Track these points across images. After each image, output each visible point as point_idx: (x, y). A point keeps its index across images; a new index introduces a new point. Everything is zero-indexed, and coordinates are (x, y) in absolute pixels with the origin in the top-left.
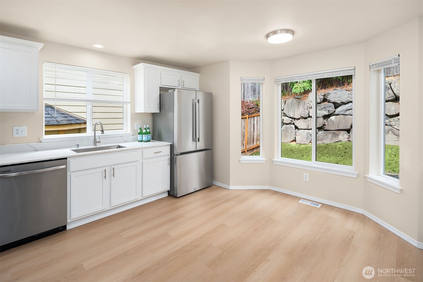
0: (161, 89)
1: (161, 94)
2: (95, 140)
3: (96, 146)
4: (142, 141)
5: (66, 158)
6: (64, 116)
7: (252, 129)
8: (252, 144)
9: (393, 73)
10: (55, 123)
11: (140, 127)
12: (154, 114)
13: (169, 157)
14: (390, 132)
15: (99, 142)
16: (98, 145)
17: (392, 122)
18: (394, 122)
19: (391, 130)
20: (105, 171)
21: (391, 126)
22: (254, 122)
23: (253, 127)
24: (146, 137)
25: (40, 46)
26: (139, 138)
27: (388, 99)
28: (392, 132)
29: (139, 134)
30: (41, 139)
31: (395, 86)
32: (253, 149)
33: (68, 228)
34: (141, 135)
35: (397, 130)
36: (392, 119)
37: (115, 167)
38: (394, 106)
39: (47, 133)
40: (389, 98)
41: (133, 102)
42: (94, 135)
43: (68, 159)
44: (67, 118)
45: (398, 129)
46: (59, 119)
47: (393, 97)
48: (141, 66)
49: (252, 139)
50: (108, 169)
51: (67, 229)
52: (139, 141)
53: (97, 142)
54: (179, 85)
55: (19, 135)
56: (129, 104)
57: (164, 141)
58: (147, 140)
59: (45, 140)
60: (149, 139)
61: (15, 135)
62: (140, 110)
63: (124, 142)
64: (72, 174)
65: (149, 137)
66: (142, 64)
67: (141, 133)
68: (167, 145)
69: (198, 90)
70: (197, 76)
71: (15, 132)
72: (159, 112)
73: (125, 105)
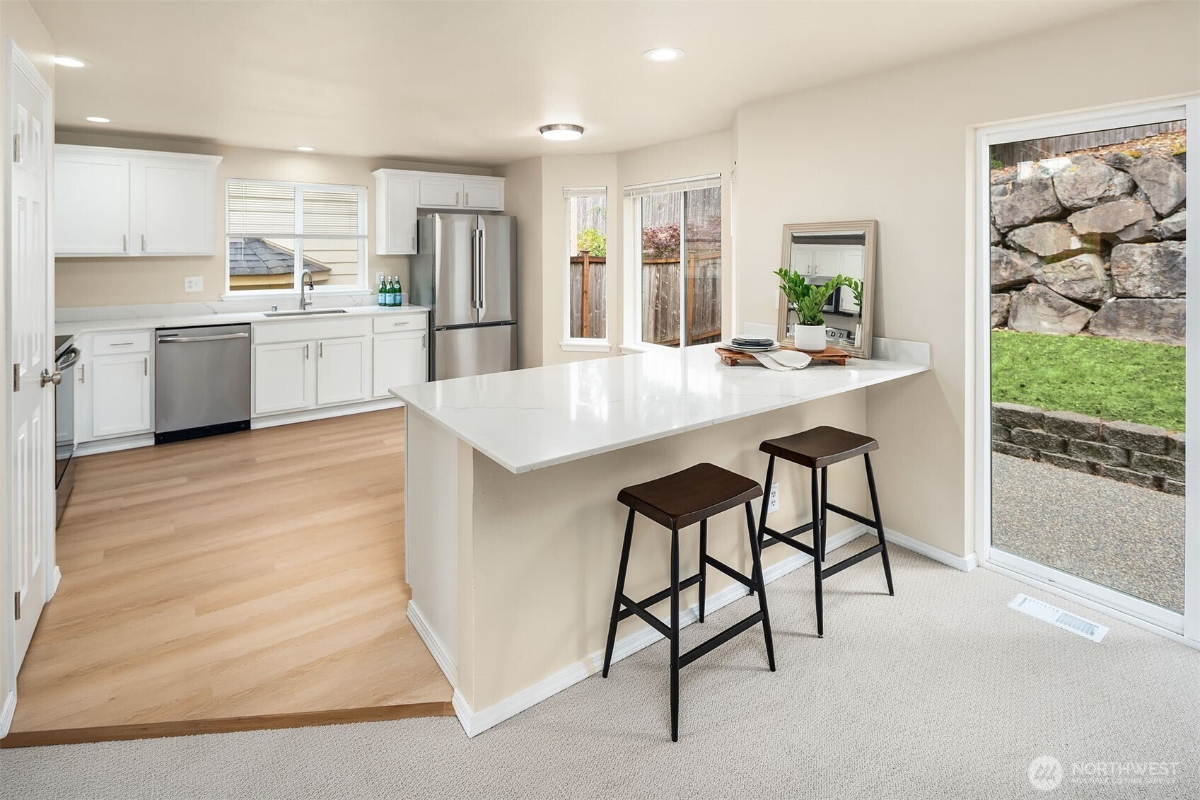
0: (421, 211)
1: (421, 222)
2: (303, 300)
3: (304, 309)
4: (385, 305)
5: (250, 324)
6: (281, 257)
8: (709, 325)
9: (1089, 143)
10: (264, 271)
11: (382, 280)
12: (410, 257)
13: (426, 333)
14: (1041, 300)
15: (311, 304)
16: (308, 309)
17: (1048, 274)
18: (1054, 275)
19: (1044, 294)
20: (307, 347)
21: (1045, 284)
23: (711, 284)
24: (392, 298)
25: (218, 159)
26: (381, 298)
27: (1042, 215)
28: (1046, 300)
29: (381, 292)
30: (222, 296)
31: (1061, 181)
33: (253, 426)
34: (383, 294)
35: (1058, 295)
36: (1047, 268)
37: (324, 342)
38: (1053, 233)
39: (232, 288)
40: (1045, 210)
41: (372, 235)
42: (301, 292)
43: (252, 325)
44: (286, 262)
45: (1059, 292)
46: (270, 264)
47: (1055, 209)
48: (381, 173)
49: (711, 312)
50: (312, 345)
51: (252, 429)
52: (380, 305)
53: (307, 304)
54: (457, 202)
55: (191, 290)
56: (366, 240)
57: (418, 304)
58: (393, 302)
59: (228, 297)
60: (397, 302)
61: (187, 290)
62: (382, 251)
63: (355, 306)
64: (257, 347)
65: (398, 298)
66: (381, 169)
67: (383, 291)
68: (424, 312)
69: (503, 210)
70: (499, 182)
71: (187, 284)
72: (416, 253)
73: (360, 241)
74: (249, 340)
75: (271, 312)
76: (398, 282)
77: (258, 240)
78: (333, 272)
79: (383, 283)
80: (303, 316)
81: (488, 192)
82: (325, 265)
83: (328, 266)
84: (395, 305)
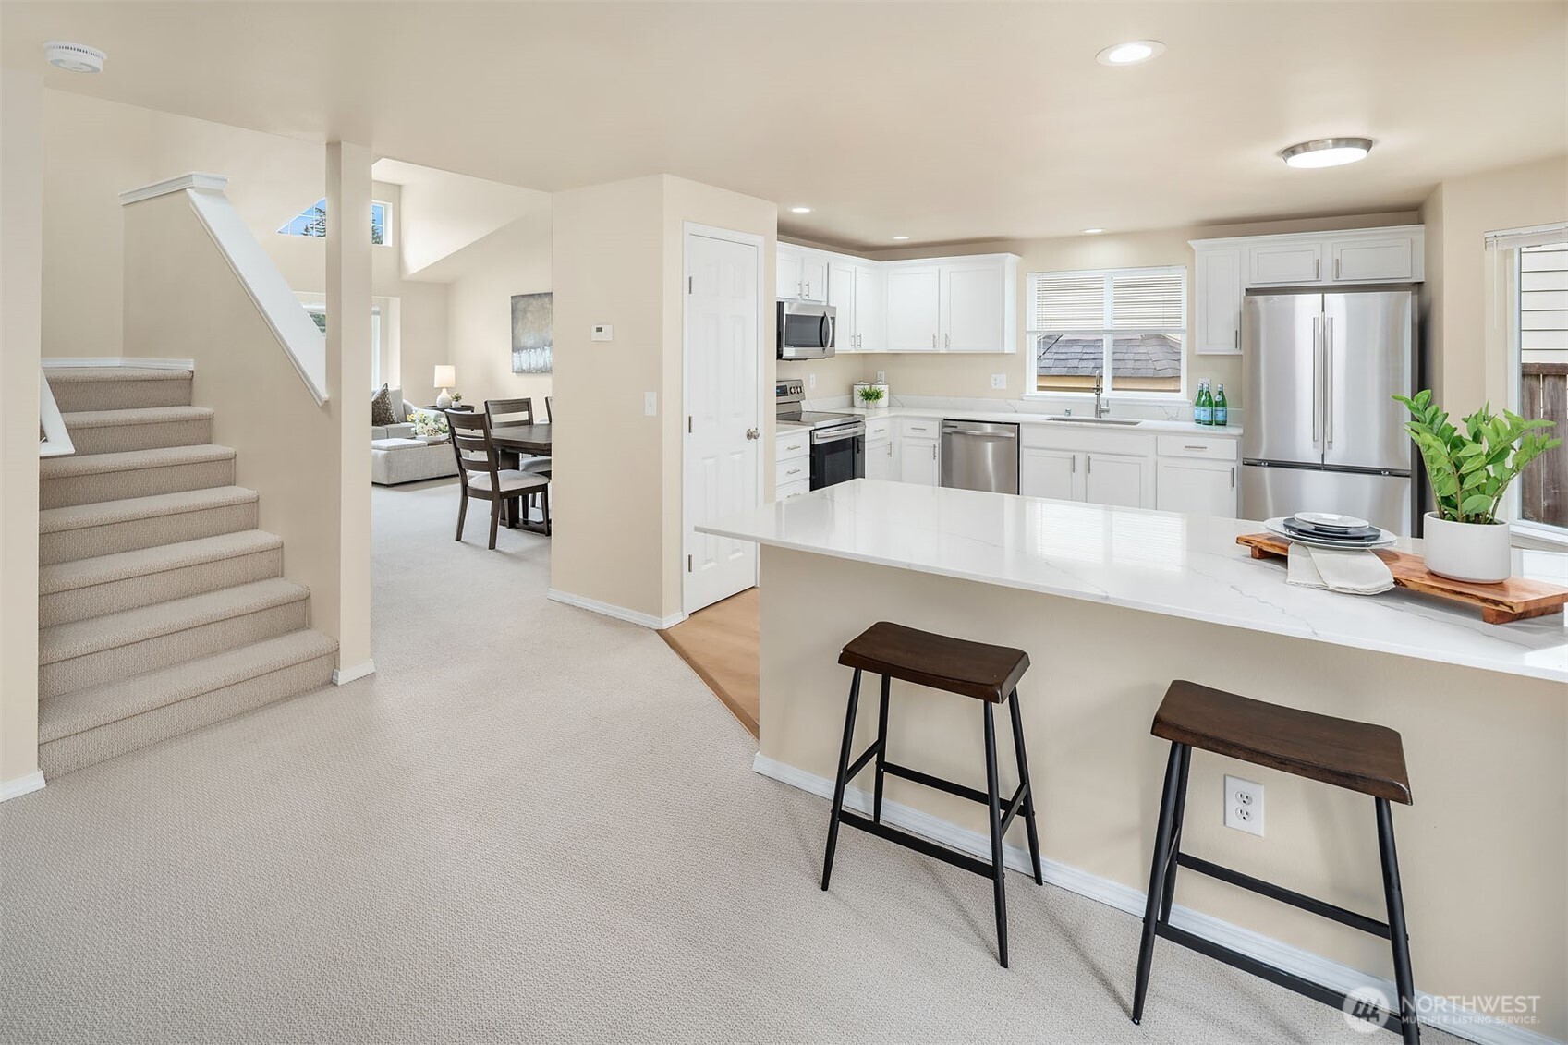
0: (1248, 293)
2: (1098, 406)
3: (1102, 417)
5: (1019, 424)
13: (1236, 465)
20: (1074, 458)
25: (1007, 256)
26: (1196, 412)
30: (1022, 395)
37: (1093, 455)
41: (1191, 328)
50: (1080, 457)
53: (1103, 411)
54: (1318, 275)
55: (997, 387)
59: (1028, 396)
60: (1218, 419)
61: (994, 387)
63: (1168, 420)
65: (1219, 414)
67: (1201, 404)
69: (1422, 279)
70: (1411, 233)
75: (1063, 417)
76: (1221, 393)
77: (1158, 337)
80: (1099, 425)
84: (1218, 423)
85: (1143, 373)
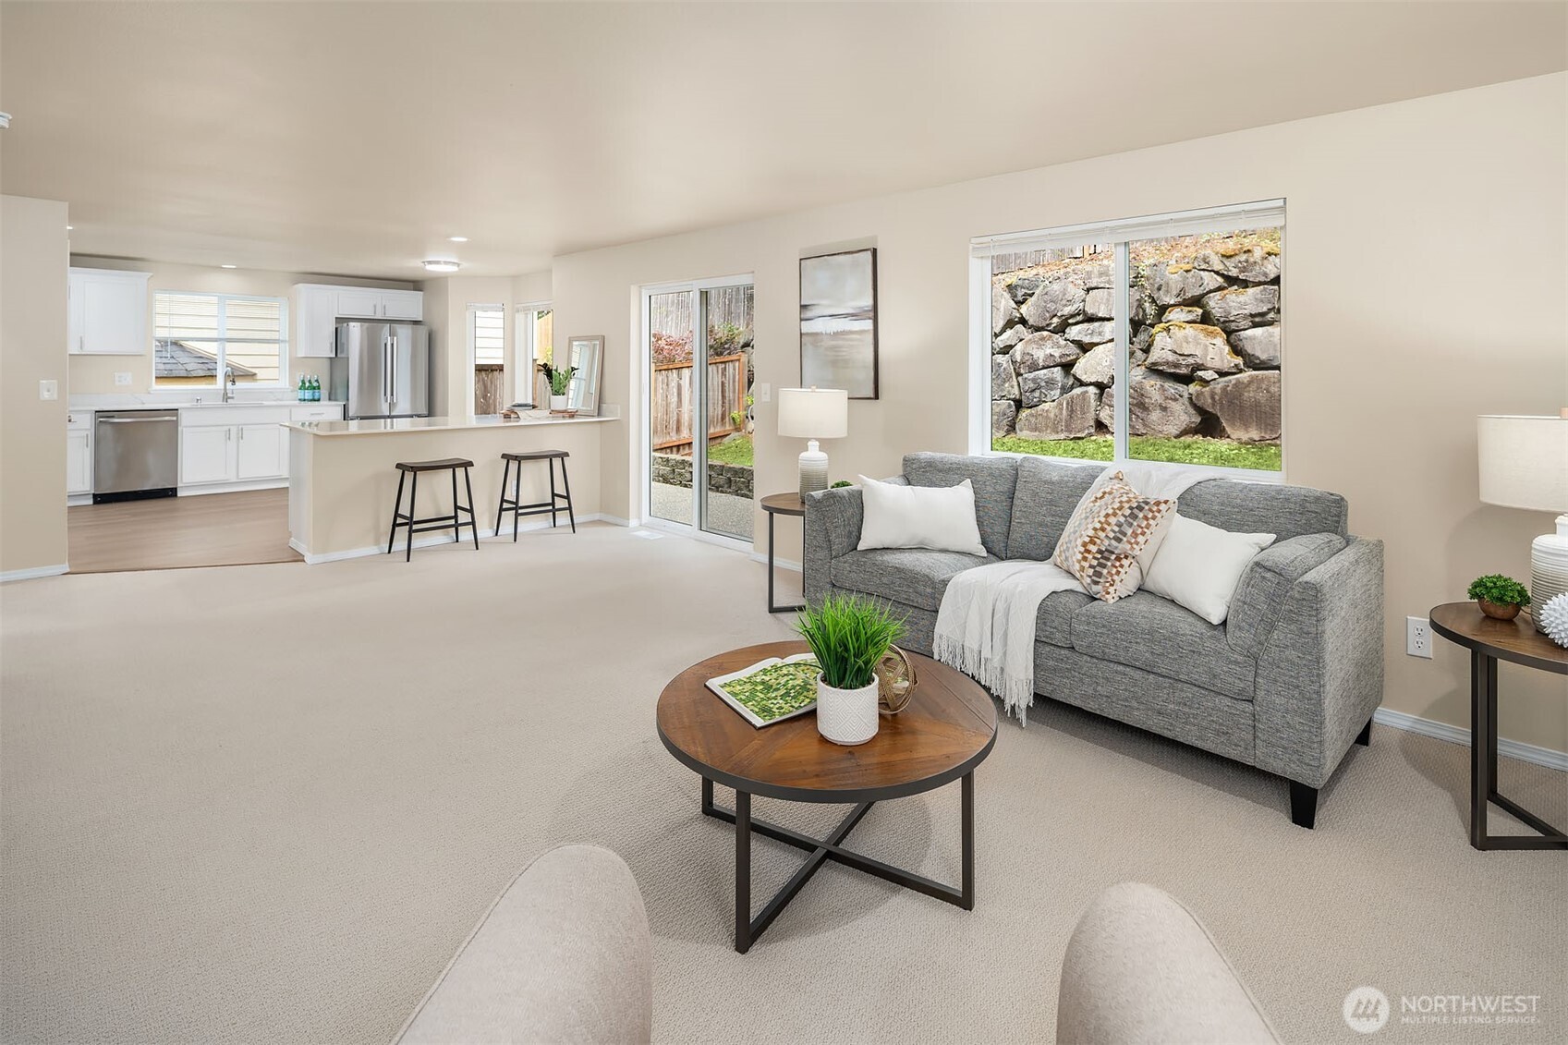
0: (339, 320)
1: (339, 329)
2: (225, 394)
3: (227, 402)
4: (305, 400)
5: (175, 410)
7: (674, 399)
8: (673, 434)
10: (183, 374)
11: (302, 380)
15: (232, 398)
16: (230, 402)
20: (229, 430)
22: (681, 382)
23: (676, 394)
24: (311, 394)
26: (301, 394)
29: (300, 389)
30: (149, 389)
32: (678, 446)
34: (303, 391)
37: (244, 427)
41: (293, 340)
42: (223, 388)
43: (179, 411)
44: (206, 365)
46: (189, 367)
48: (301, 288)
50: (233, 429)
51: (178, 495)
52: (300, 400)
53: (229, 398)
54: (375, 313)
55: (120, 384)
56: (287, 345)
57: (336, 400)
58: (311, 398)
59: (154, 390)
60: (316, 398)
61: (117, 383)
62: (301, 354)
63: (274, 399)
64: (184, 429)
65: (317, 394)
66: (301, 285)
67: (303, 387)
68: (340, 405)
69: (421, 319)
70: (418, 296)
71: (117, 379)
72: (334, 356)
73: (282, 345)
74: (176, 424)
76: (317, 381)
77: (175, 344)
78: (258, 377)
79: (303, 382)
81: (405, 304)
82: (250, 369)
83: (254, 371)
84: (314, 400)
85: (175, 373)
